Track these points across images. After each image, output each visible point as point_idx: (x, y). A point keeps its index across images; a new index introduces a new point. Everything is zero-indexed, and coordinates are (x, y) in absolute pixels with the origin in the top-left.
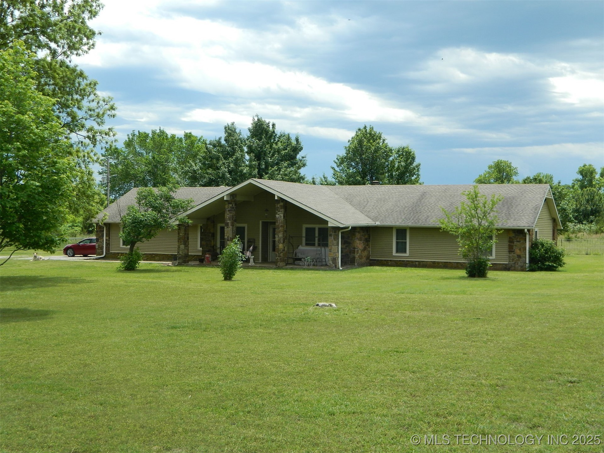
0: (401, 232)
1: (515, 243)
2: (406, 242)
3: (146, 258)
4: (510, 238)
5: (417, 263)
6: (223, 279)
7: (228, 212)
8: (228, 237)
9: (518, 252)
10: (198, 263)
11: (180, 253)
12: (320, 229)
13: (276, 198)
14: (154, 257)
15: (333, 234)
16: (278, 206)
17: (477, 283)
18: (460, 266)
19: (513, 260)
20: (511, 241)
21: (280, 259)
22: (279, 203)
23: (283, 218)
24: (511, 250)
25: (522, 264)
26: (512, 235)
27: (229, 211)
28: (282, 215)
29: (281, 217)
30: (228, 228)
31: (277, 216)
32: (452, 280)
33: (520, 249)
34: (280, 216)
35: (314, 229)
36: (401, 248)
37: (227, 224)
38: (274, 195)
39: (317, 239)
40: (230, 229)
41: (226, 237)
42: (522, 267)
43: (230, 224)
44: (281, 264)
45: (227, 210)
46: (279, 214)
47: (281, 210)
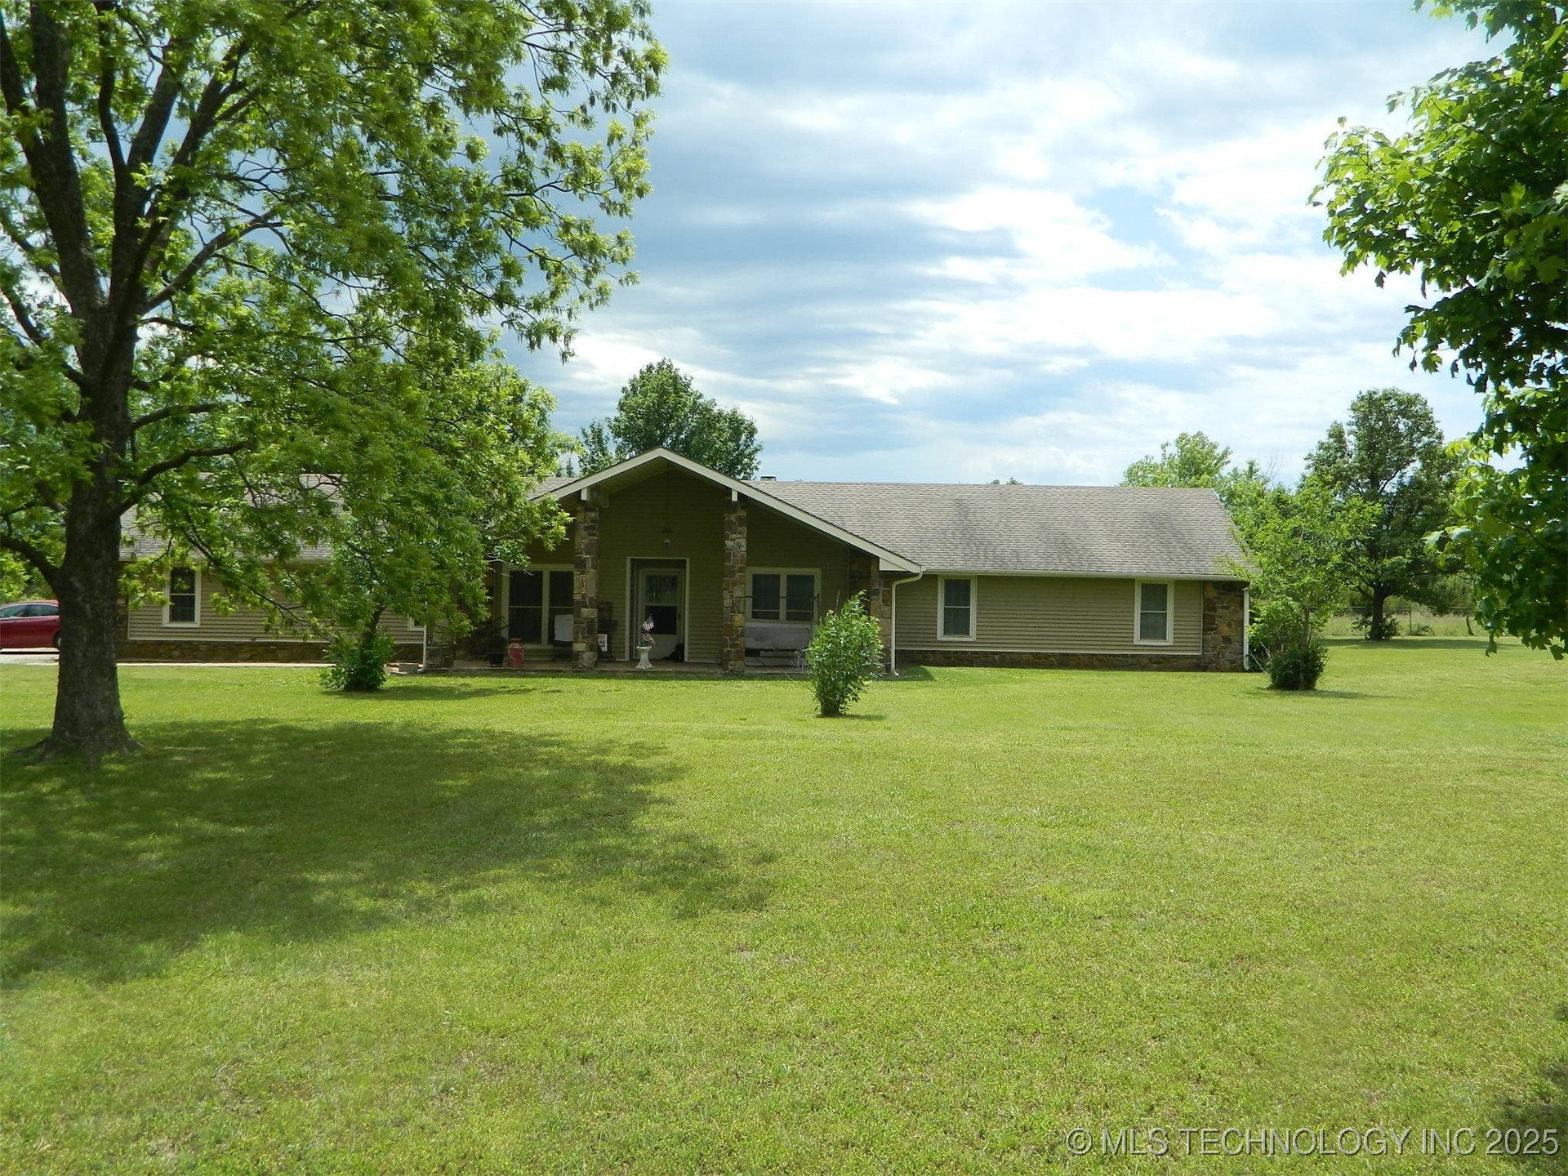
0: (957, 587)
1: (1219, 610)
4: (1207, 600)
5: (997, 657)
6: (819, 712)
7: (584, 533)
8: (584, 597)
9: (1225, 630)
10: (487, 666)
13: (735, 498)
14: (273, 652)
16: (733, 518)
18: (1096, 663)
19: (1214, 647)
20: (1209, 606)
21: (737, 652)
22: (735, 511)
23: (744, 549)
24: (1209, 625)
25: (1234, 657)
26: (1212, 593)
27: (586, 528)
28: (743, 542)
29: (740, 546)
30: (583, 573)
31: (729, 543)
33: (1229, 625)
34: (737, 543)
35: (777, 577)
36: (957, 622)
37: (581, 565)
38: (729, 491)
39: (783, 603)
40: (588, 576)
41: (577, 597)
42: (1232, 662)
43: (589, 564)
44: (738, 665)
45: (582, 526)
46: (733, 540)
47: (740, 529)
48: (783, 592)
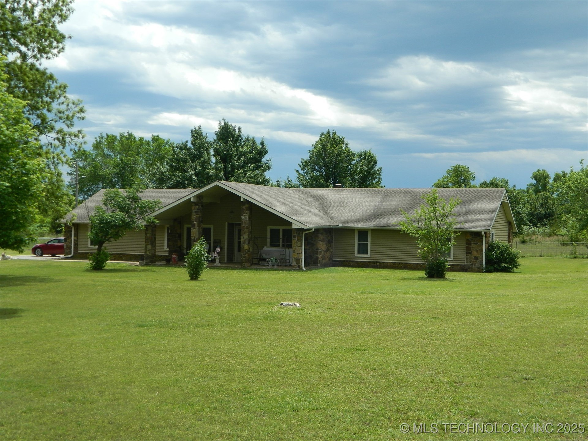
0: (363, 234)
1: (472, 245)
2: (367, 244)
3: (113, 258)
4: (467, 240)
5: (378, 264)
6: (190, 278)
7: (194, 214)
8: (194, 238)
9: (475, 253)
10: (164, 263)
11: (148, 253)
12: (284, 230)
13: (242, 200)
14: (121, 257)
15: (297, 235)
16: (244, 208)
17: (436, 283)
18: (419, 267)
19: (470, 261)
20: (468, 243)
21: (245, 259)
22: (245, 205)
23: (248, 219)
24: (468, 252)
25: (479, 266)
26: (469, 237)
27: (196, 212)
28: (247, 217)
29: (246, 218)
30: (194, 229)
31: (243, 217)
32: (412, 281)
33: (477, 251)
35: (279, 230)
36: (363, 249)
37: (194, 225)
38: (240, 197)
39: (281, 240)
40: (196, 230)
41: (192, 238)
42: (479, 268)
43: (196, 225)
44: (246, 264)
45: (194, 211)
47: (246, 212)
48: (281, 236)
